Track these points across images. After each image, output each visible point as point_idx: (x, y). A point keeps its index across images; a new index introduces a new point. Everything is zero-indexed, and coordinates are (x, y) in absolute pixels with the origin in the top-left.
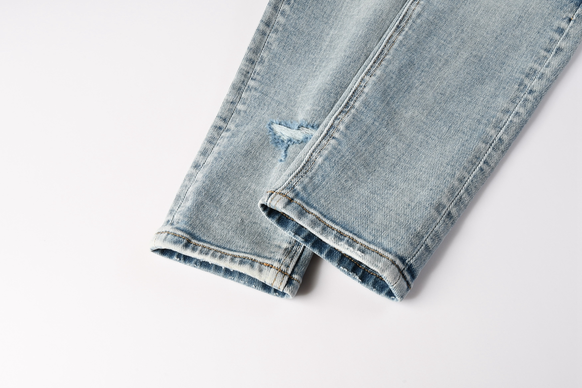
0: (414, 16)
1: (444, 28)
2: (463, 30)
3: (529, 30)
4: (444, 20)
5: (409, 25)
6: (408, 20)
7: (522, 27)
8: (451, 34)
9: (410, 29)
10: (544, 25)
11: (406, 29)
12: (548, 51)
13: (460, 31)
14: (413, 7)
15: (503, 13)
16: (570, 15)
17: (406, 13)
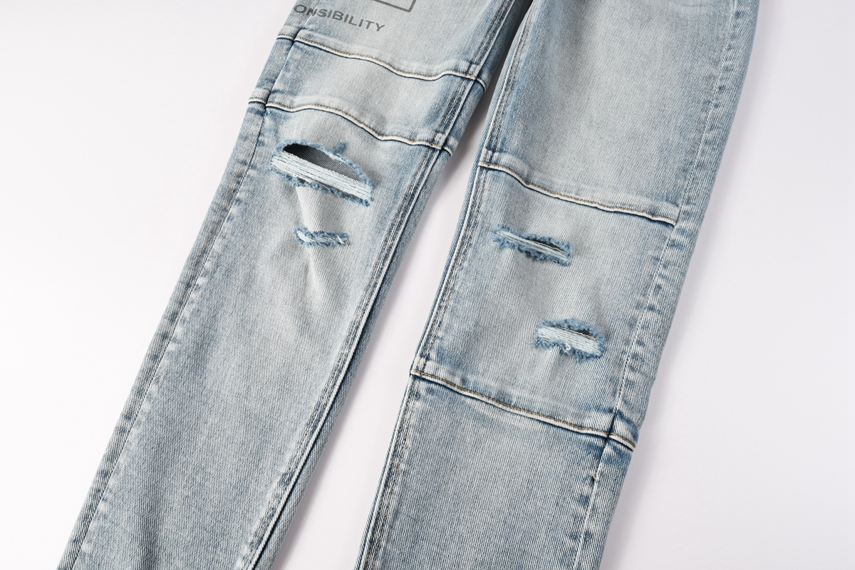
0: (390, 517)
1: (433, 523)
2: (458, 519)
3: (545, 502)
4: (431, 509)
5: (385, 535)
6: (383, 525)
7: (535, 497)
8: (444, 530)
9: (387, 542)
10: (562, 490)
11: (383, 543)
12: (574, 537)
13: (455, 522)
14: (386, 502)
15: (507, 478)
16: (592, 473)
17: (379, 513)
